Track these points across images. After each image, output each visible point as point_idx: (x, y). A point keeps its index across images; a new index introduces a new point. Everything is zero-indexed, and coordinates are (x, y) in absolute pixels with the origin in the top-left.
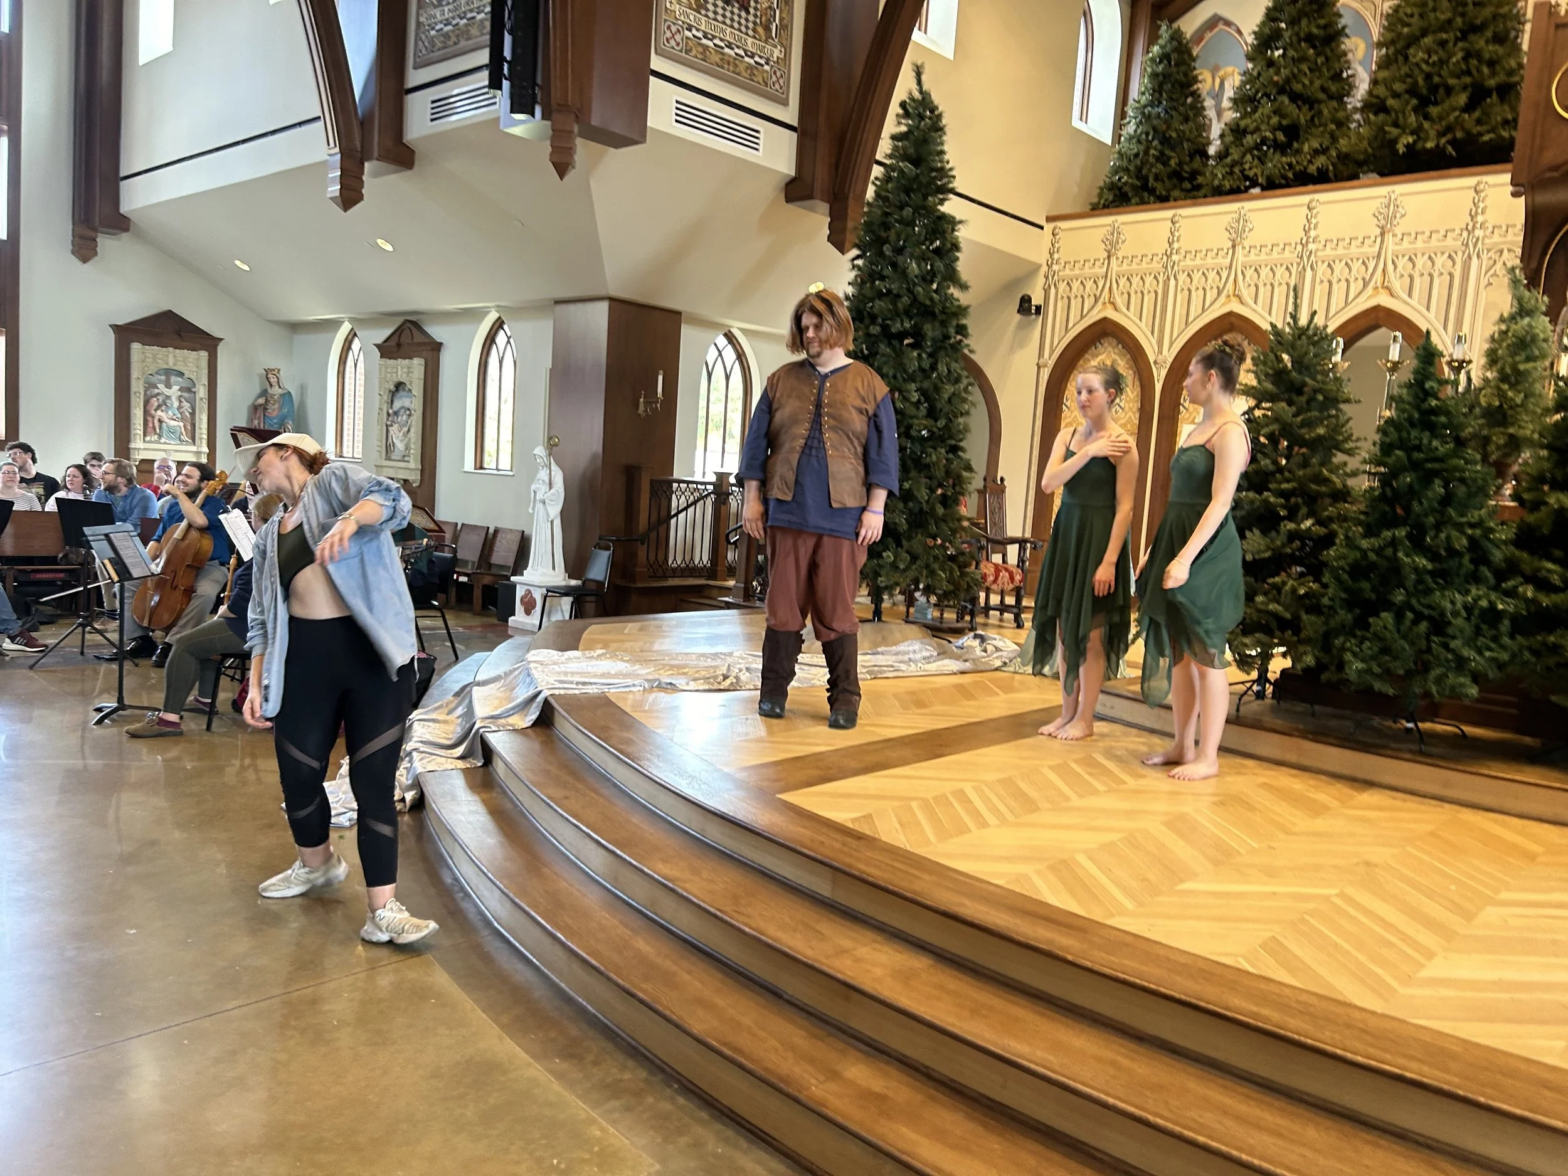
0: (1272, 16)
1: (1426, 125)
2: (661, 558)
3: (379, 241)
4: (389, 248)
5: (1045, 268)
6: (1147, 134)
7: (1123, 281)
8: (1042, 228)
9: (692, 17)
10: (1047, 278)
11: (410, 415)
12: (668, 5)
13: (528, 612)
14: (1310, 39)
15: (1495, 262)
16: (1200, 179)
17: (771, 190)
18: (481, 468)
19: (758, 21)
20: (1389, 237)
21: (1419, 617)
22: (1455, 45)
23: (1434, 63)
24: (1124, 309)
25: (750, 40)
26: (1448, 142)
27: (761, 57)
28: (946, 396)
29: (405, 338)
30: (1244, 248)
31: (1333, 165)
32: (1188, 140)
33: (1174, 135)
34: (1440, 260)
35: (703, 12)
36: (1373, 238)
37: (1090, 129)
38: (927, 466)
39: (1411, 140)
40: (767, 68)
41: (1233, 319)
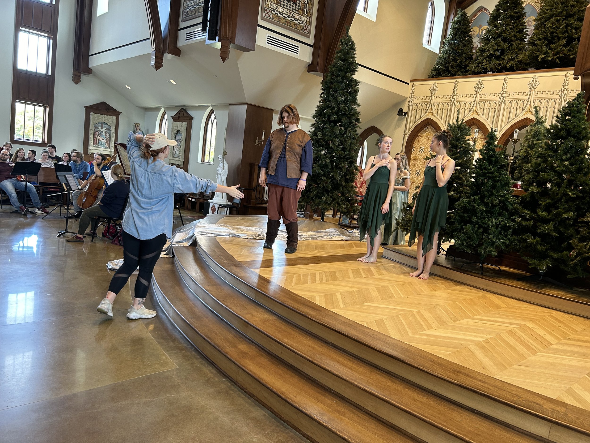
0: (498, 7)
1: (549, 51)
2: (261, 197)
3: (171, 81)
4: (174, 83)
5: (409, 99)
6: (450, 51)
7: (436, 105)
8: (408, 84)
9: (275, 7)
10: (409, 102)
11: (181, 142)
12: (266, 2)
13: (213, 213)
14: (512, 17)
16: (468, 68)
17: (304, 68)
18: (204, 162)
19: (300, 8)
20: (533, 93)
21: (480, 227)
22: (562, 22)
23: (554, 28)
24: (436, 115)
25: (296, 15)
26: (557, 58)
27: (300, 21)
28: (349, 144)
29: (181, 115)
30: (480, 94)
31: (516, 64)
32: (465, 53)
33: (460, 51)
34: (551, 102)
35: (279, 5)
36: (527, 93)
37: (432, 48)
38: (340, 168)
39: (543, 56)
40: (302, 24)
41: (474, 121)
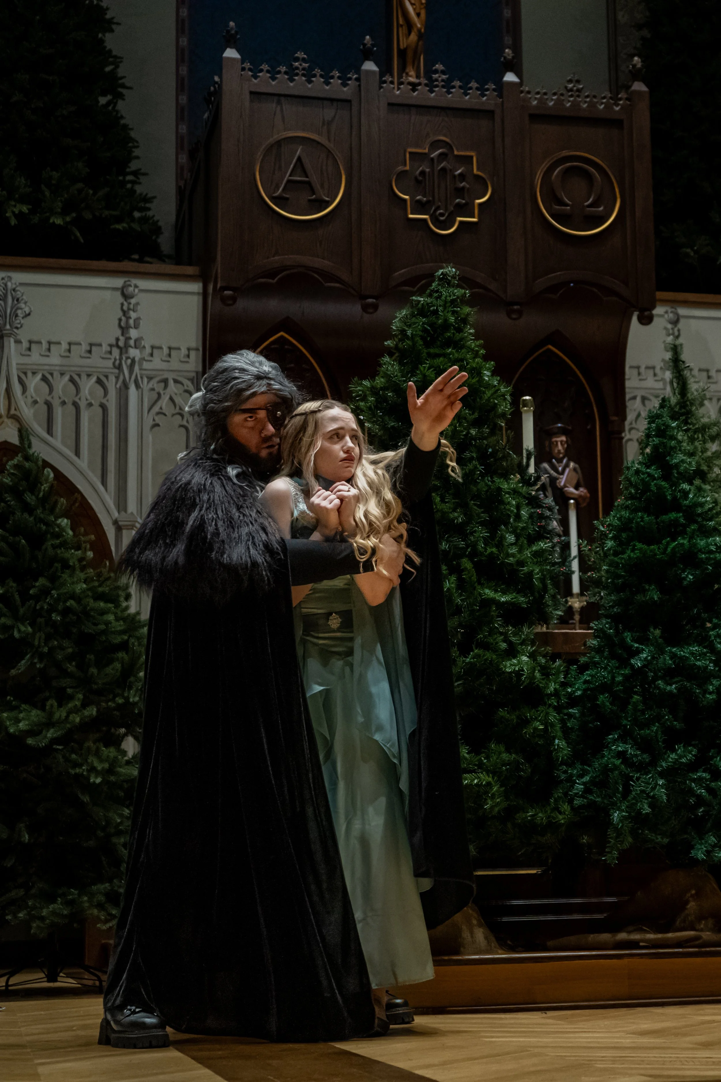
15: (159, 394)
20: (10, 343)
34: (88, 385)
39: (24, 209)
